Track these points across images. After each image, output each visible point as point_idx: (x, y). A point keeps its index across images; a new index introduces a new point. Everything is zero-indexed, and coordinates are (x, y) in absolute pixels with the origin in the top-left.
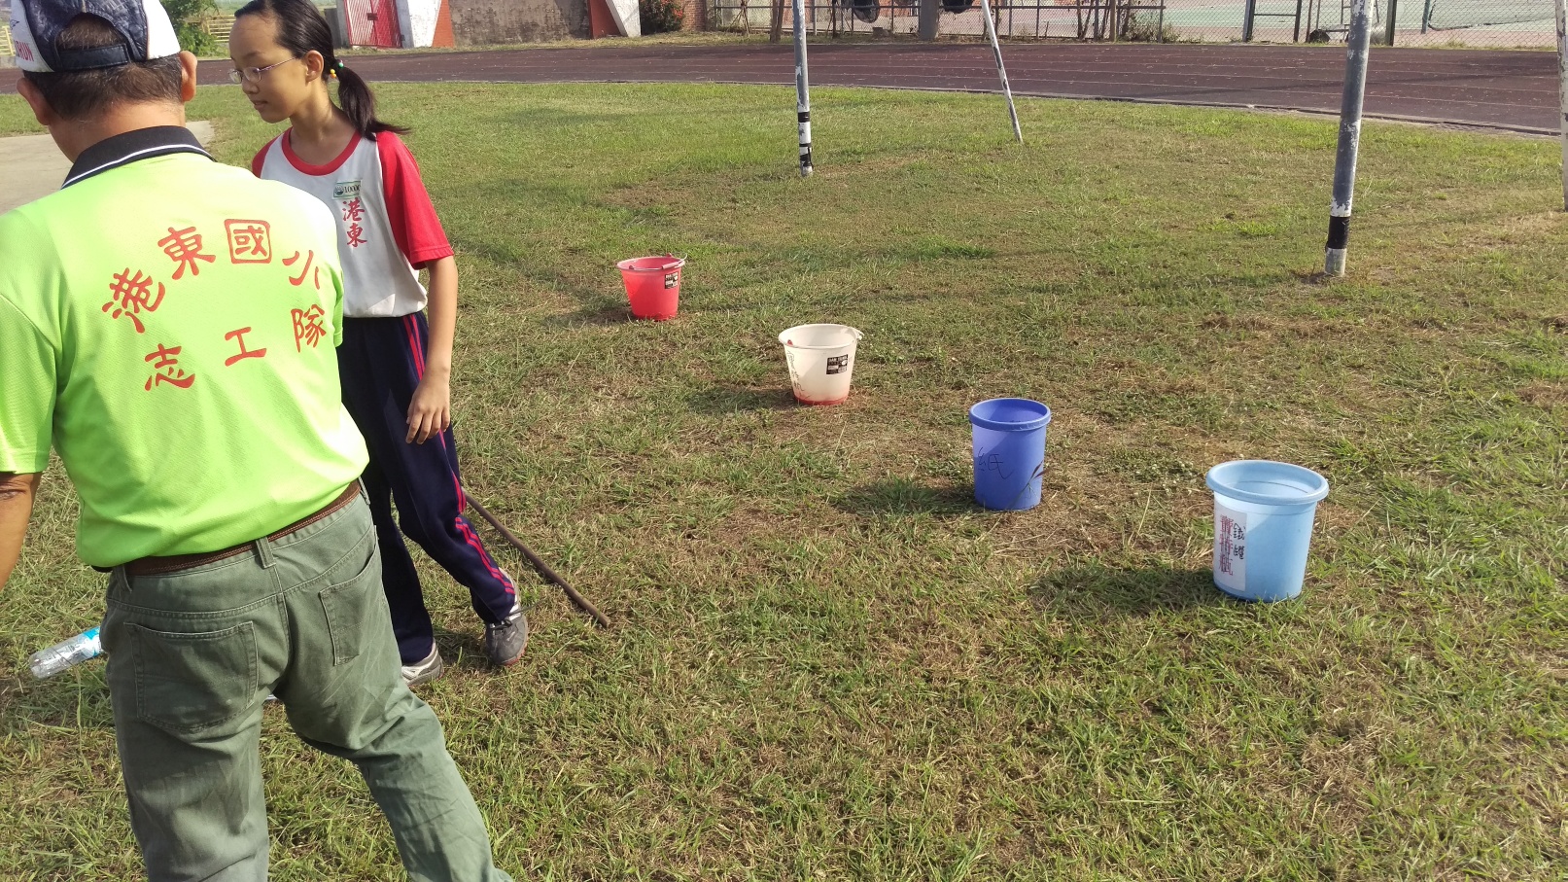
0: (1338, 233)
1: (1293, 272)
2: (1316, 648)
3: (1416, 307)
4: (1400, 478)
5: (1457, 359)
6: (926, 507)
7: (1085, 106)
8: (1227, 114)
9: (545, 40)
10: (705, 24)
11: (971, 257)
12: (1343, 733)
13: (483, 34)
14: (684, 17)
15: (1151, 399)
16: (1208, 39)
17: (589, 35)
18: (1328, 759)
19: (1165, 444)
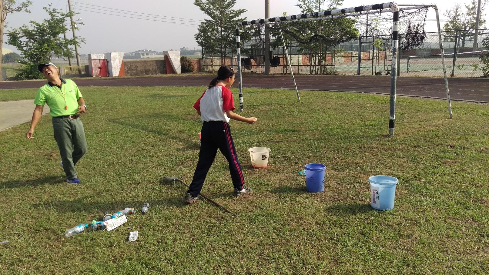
0: (392, 124)
1: (381, 134)
2: (399, 220)
3: (414, 143)
4: (415, 183)
5: (426, 155)
6: (295, 192)
7: (316, 93)
8: (357, 94)
9: (152, 75)
10: (200, 70)
11: (293, 132)
12: (408, 237)
13: (134, 73)
14: (194, 68)
15: (348, 166)
16: (348, 74)
17: (166, 73)
18: (405, 242)
19: (354, 176)
